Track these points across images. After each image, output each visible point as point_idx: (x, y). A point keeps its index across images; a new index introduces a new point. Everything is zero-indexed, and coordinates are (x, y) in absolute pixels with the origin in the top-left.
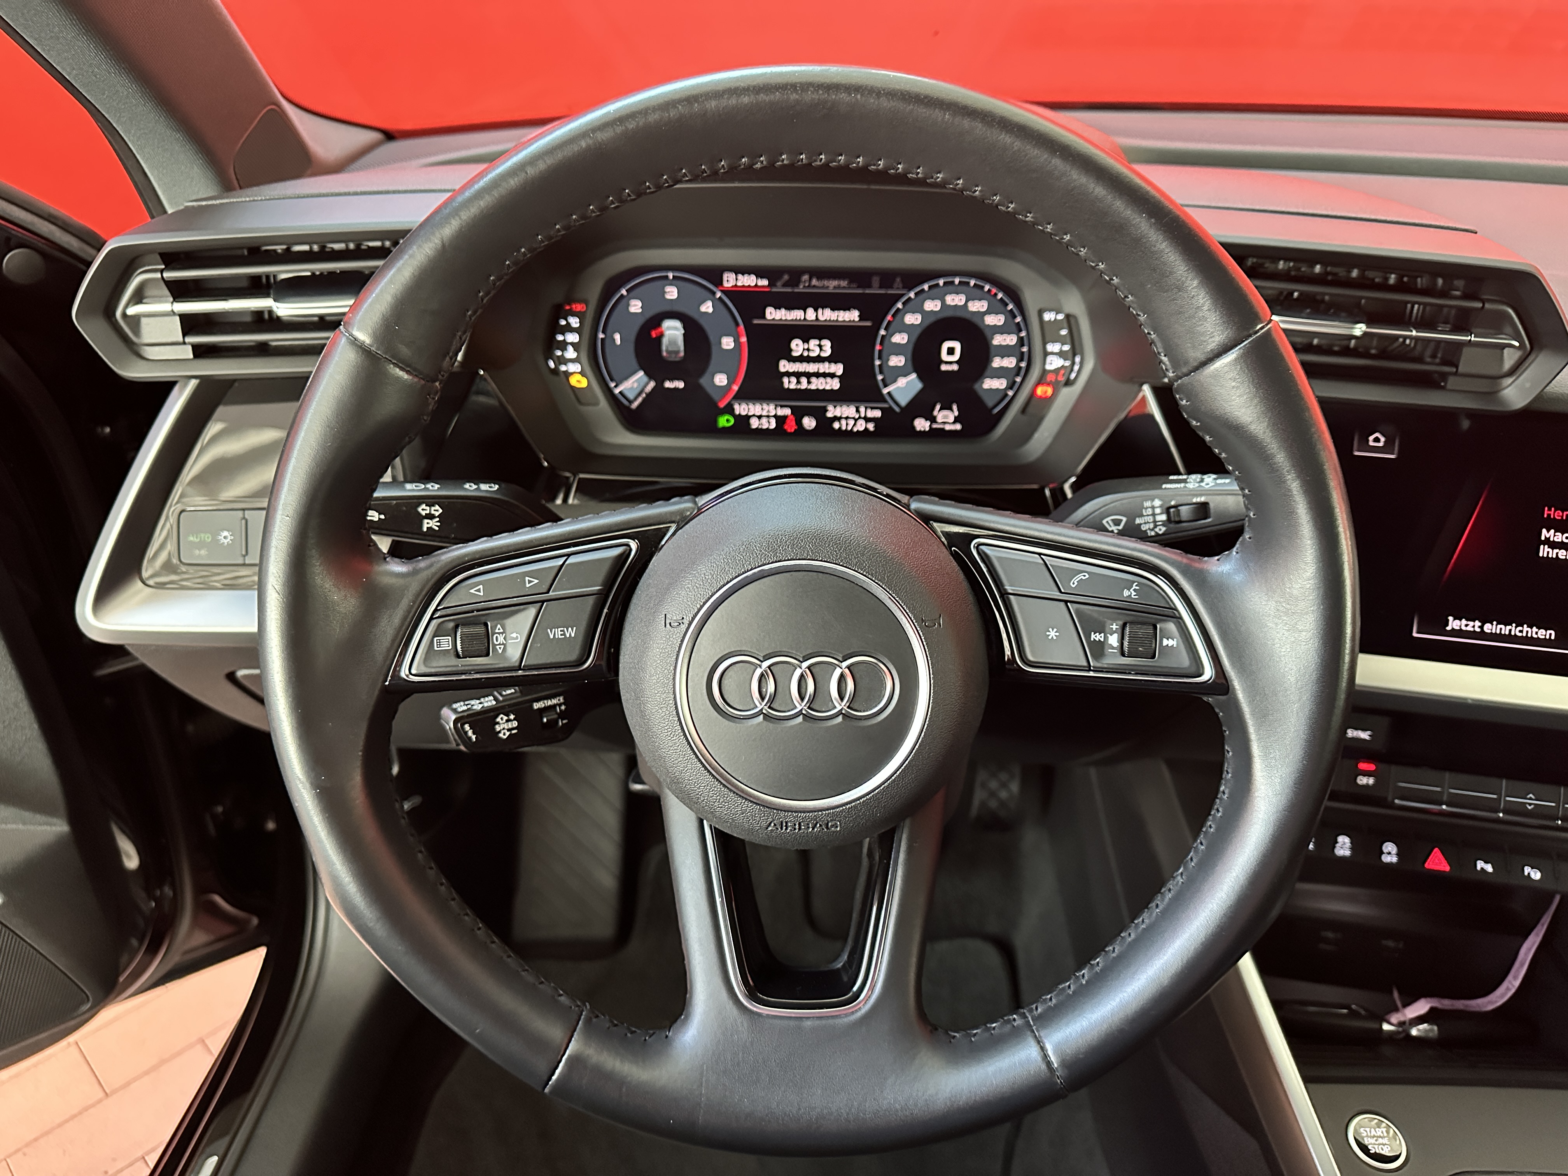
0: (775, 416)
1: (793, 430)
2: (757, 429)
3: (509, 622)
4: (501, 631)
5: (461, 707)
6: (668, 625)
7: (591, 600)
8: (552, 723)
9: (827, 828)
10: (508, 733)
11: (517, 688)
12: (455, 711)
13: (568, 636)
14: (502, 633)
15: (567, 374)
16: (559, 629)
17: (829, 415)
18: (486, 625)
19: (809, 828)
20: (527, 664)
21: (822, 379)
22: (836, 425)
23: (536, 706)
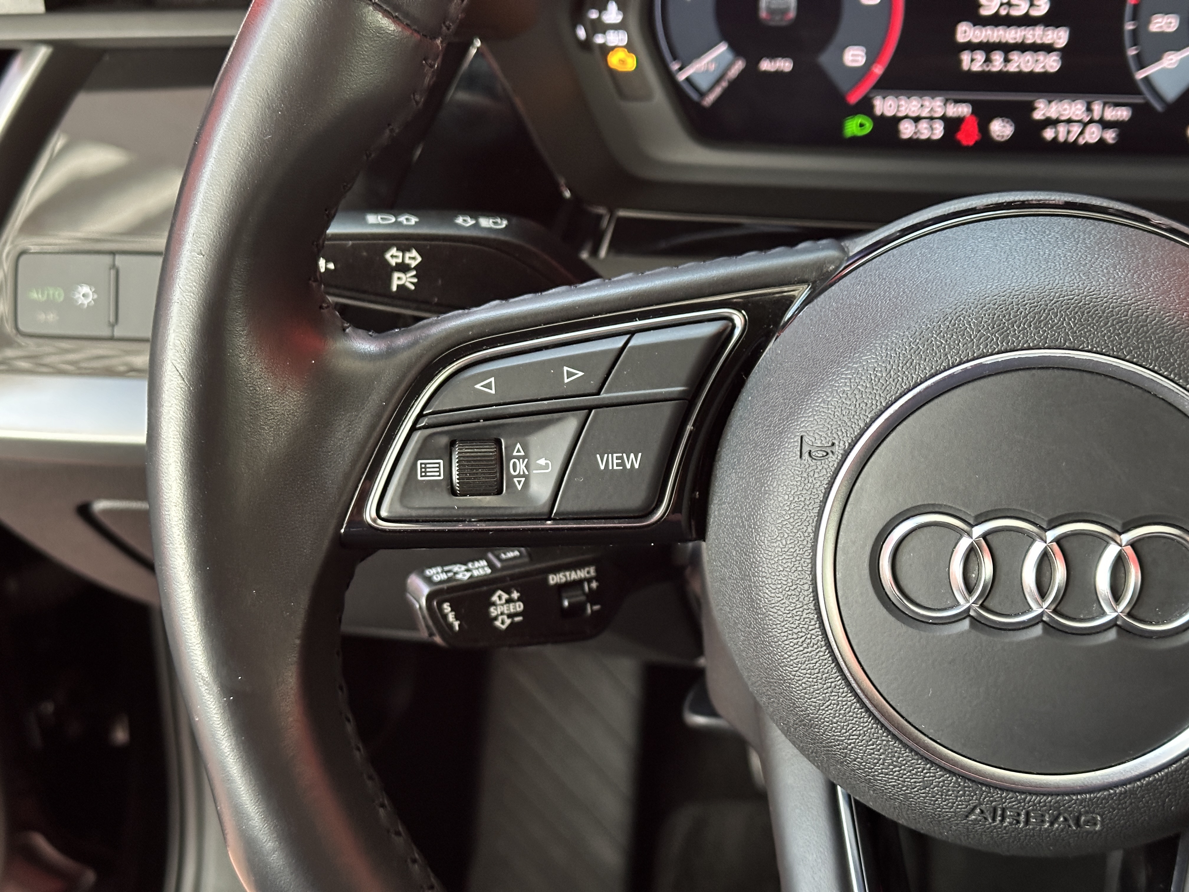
0: (943, 118)
1: (971, 143)
2: (910, 139)
3: (535, 440)
4: (522, 453)
5: (437, 574)
6: (806, 456)
7: (667, 410)
8: (577, 609)
9: (1077, 824)
10: (508, 621)
11: (523, 549)
12: (429, 580)
13: (628, 466)
14: (523, 457)
15: (605, 50)
16: (615, 455)
17: (1038, 115)
18: (498, 443)
19: (1043, 821)
20: (562, 509)
21: (1028, 56)
22: (1049, 134)
23: (554, 579)
